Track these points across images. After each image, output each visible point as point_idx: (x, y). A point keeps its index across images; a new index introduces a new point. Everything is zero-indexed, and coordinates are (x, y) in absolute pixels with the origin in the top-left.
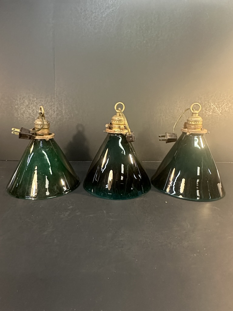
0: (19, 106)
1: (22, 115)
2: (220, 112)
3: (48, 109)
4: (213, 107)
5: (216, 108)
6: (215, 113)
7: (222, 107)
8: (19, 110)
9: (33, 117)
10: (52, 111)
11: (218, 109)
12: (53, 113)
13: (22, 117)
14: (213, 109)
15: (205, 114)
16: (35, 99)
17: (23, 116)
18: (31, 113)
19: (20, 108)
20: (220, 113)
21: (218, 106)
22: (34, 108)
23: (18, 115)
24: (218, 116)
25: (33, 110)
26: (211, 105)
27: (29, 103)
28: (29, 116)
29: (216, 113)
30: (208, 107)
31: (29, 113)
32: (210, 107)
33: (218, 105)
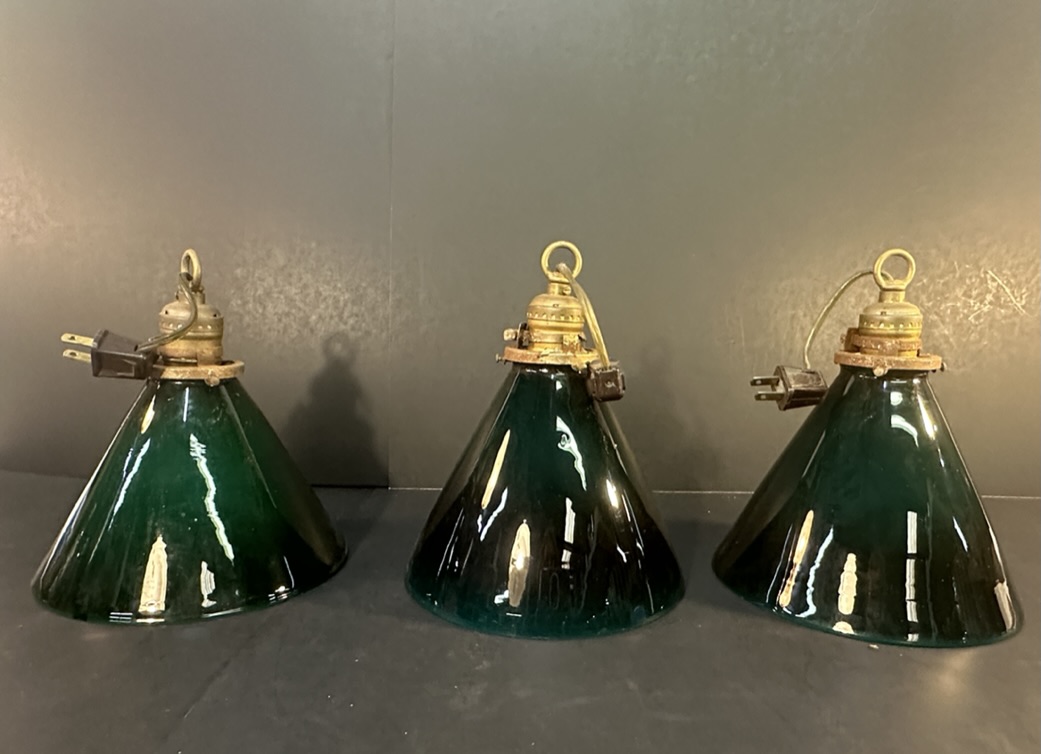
0: (251, 269)
1: (261, 303)
2: (1024, 302)
3: (364, 285)
4: (995, 284)
5: (1008, 290)
6: (1001, 307)
7: (1030, 286)
8: (248, 285)
9: (301, 314)
10: (379, 292)
11: (1013, 293)
12: (379, 299)
13: (260, 311)
14: (994, 291)
15: (966, 311)
16: (314, 245)
17: (264, 308)
18: (297, 297)
19: (253, 277)
20: (1023, 307)
21: (1012, 281)
22: (308, 278)
23: (245, 303)
24: (1017, 320)
25: (305, 286)
26: (985, 277)
27: (290, 260)
28: (287, 309)
29: (1007, 307)
30: (977, 284)
31: (286, 298)
32: (981, 283)
33: (1015, 276)
